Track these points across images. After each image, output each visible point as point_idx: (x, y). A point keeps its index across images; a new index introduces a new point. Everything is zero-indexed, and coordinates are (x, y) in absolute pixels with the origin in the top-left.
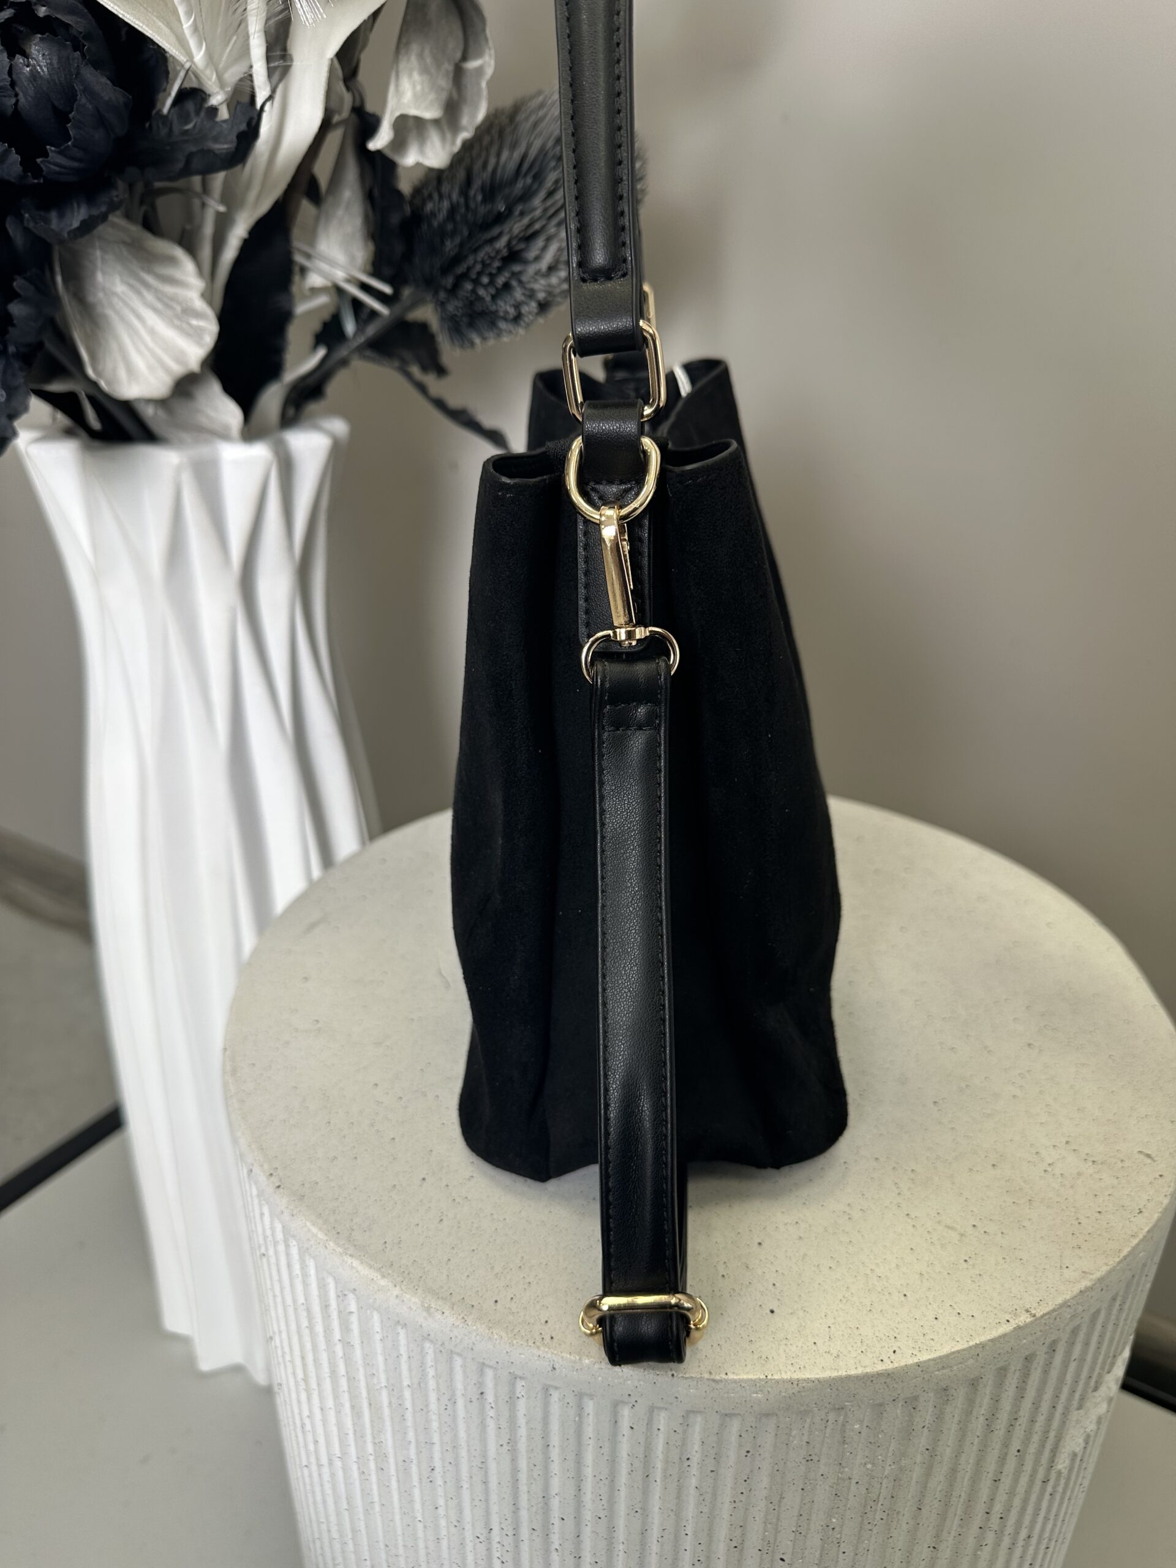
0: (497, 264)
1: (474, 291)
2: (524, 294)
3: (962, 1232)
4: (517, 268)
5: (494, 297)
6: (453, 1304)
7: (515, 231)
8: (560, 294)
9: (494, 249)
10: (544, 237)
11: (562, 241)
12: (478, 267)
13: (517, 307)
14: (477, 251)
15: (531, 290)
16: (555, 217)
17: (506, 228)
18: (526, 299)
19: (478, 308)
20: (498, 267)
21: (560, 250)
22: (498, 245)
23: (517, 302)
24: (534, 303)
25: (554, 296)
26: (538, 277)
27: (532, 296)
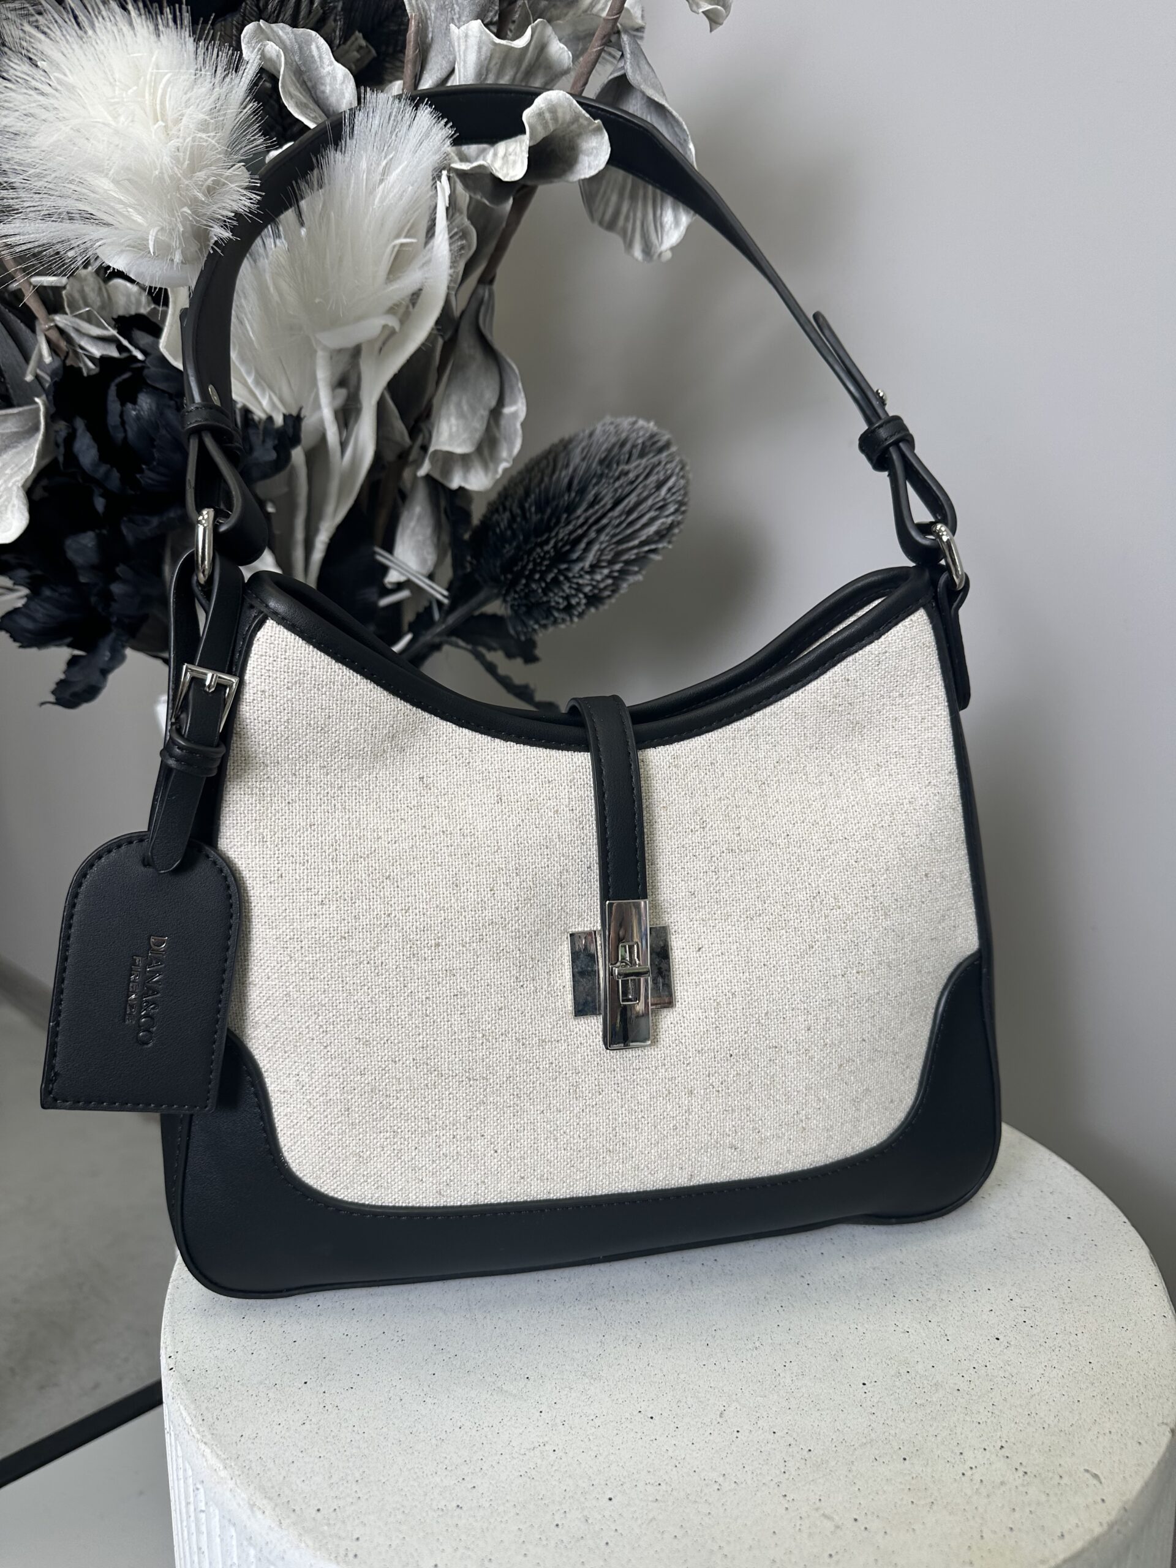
0: (546, 563)
1: (527, 585)
2: (570, 587)
3: (840, 1523)
4: (563, 566)
5: (545, 591)
6: (276, 1505)
7: (561, 536)
8: (605, 588)
9: (542, 550)
10: (585, 540)
11: (602, 543)
12: (530, 566)
13: (567, 598)
14: (530, 552)
15: (577, 584)
16: (597, 523)
17: (553, 534)
18: (573, 592)
19: (533, 600)
20: (546, 566)
21: (602, 551)
22: (546, 548)
23: (564, 595)
24: (581, 596)
25: (601, 590)
26: (582, 573)
27: (579, 588)
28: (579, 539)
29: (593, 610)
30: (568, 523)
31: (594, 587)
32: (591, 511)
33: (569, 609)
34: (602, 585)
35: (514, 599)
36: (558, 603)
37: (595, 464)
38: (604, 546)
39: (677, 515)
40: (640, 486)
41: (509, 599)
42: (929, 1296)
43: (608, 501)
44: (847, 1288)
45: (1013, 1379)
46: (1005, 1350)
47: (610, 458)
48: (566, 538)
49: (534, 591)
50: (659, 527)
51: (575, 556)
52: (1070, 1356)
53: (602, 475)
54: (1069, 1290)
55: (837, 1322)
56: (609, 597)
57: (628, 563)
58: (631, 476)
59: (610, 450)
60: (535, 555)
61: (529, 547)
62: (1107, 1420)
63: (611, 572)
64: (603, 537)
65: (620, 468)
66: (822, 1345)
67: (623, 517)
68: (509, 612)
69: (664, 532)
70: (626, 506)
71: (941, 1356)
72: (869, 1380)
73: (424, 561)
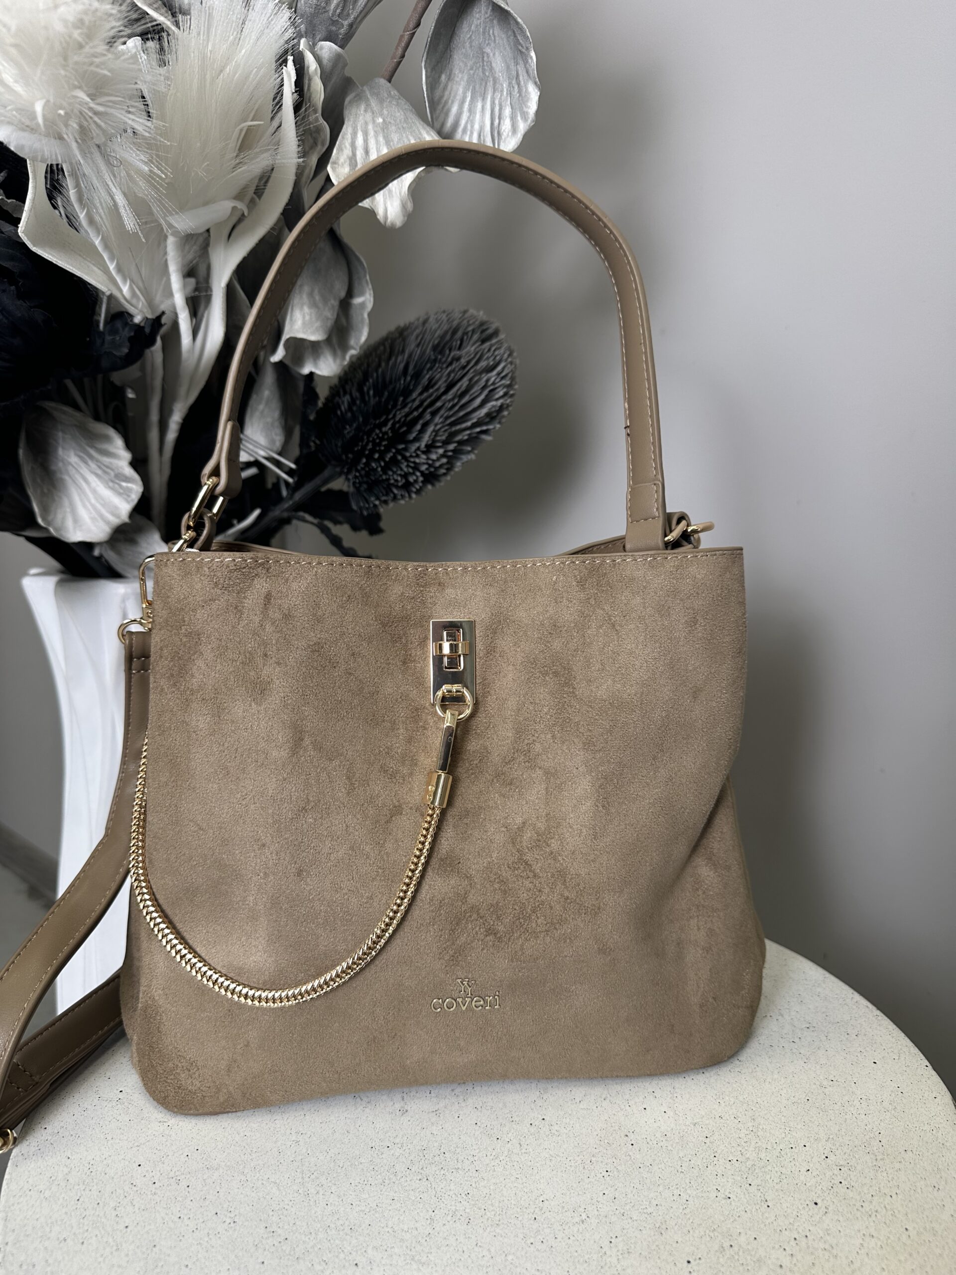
0: (384, 443)
1: (367, 464)
2: (408, 466)
4: (401, 446)
5: (385, 470)
7: (397, 419)
8: (441, 466)
9: (381, 431)
10: (421, 422)
11: (436, 425)
12: (370, 446)
13: (405, 476)
14: (369, 433)
15: (414, 462)
16: (431, 406)
17: (391, 416)
18: (411, 470)
19: (373, 478)
20: (385, 446)
21: (436, 432)
22: (384, 429)
23: (403, 473)
24: (418, 474)
25: (437, 469)
26: (419, 453)
27: (416, 467)
28: (415, 421)
29: (430, 487)
30: (404, 405)
31: (430, 466)
32: (425, 395)
33: (407, 486)
34: (437, 464)
35: (356, 477)
36: (396, 481)
37: (428, 351)
38: (438, 427)
39: (506, 398)
40: (472, 371)
41: (350, 477)
42: (748, 1156)
43: (442, 385)
44: (670, 1148)
45: (835, 1252)
46: (824, 1217)
47: (442, 345)
48: (403, 420)
49: (375, 470)
50: (490, 409)
51: (411, 437)
52: (888, 1222)
53: (435, 361)
54: (880, 1144)
55: (661, 1188)
56: (445, 474)
57: (460, 443)
58: (463, 361)
59: (442, 337)
60: (374, 435)
61: (368, 427)
63: (446, 451)
64: (437, 419)
65: (452, 354)
66: (646, 1215)
67: (456, 401)
68: (352, 489)
69: (495, 414)
70: (458, 390)
71: (762, 1226)
72: (694, 1257)
73: (273, 442)
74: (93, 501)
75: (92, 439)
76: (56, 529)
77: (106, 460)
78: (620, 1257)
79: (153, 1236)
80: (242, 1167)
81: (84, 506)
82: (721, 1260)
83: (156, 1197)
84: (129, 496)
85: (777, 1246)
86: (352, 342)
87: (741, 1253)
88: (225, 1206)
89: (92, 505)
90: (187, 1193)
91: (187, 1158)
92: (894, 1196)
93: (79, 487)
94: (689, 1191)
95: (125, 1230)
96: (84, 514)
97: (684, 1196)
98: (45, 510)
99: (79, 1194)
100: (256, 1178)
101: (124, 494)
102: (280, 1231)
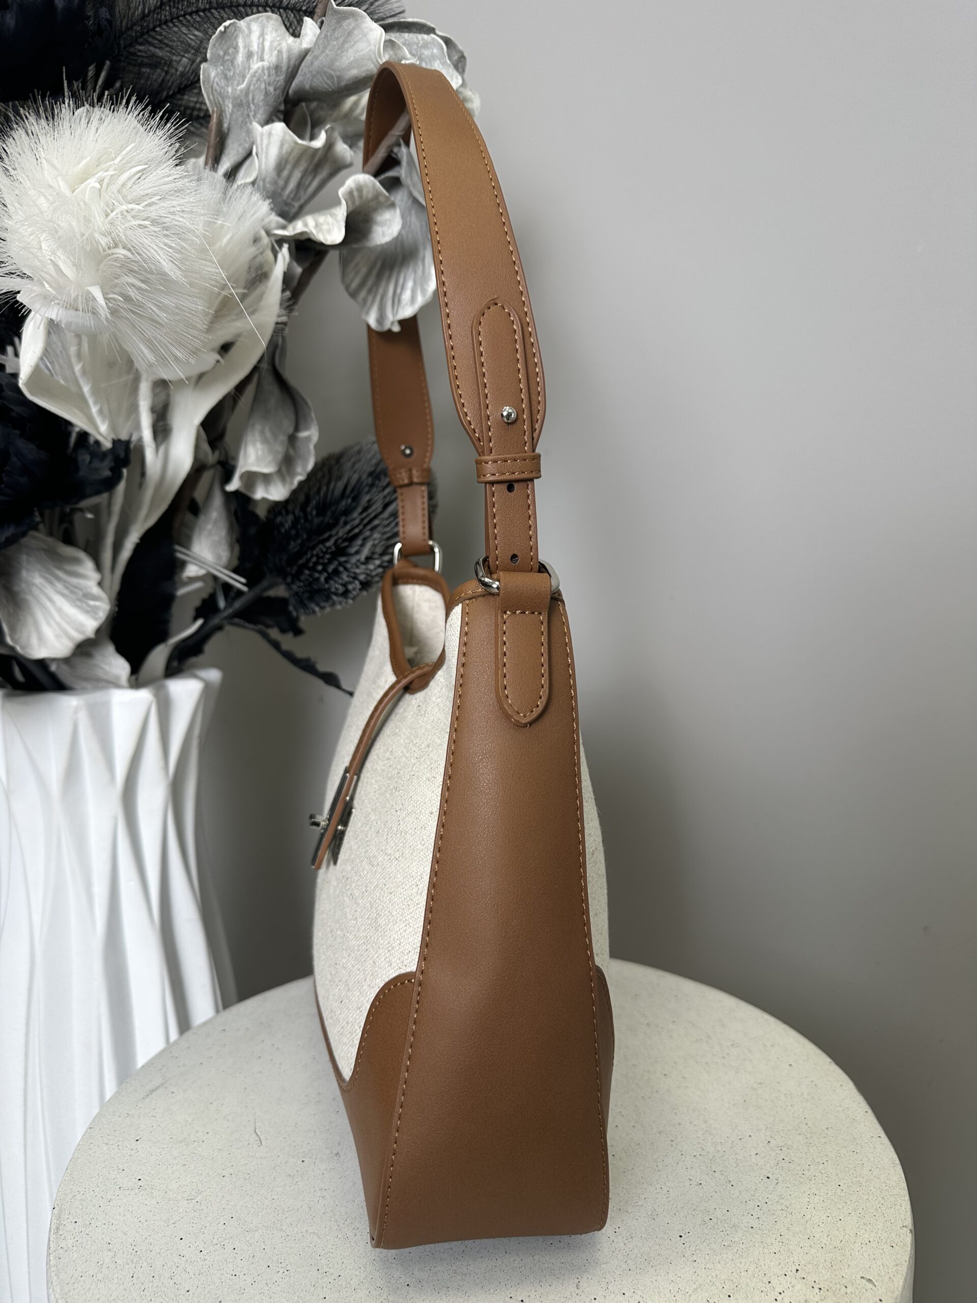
0: (328, 556)
1: (310, 576)
2: (348, 576)
4: (343, 559)
5: (327, 579)
7: (340, 534)
8: (377, 575)
9: (325, 547)
10: (362, 537)
11: (374, 540)
12: (314, 559)
13: (344, 585)
14: (313, 548)
15: (355, 573)
16: (369, 524)
17: (334, 532)
18: (351, 579)
19: (316, 587)
20: (328, 559)
21: (374, 546)
22: (328, 544)
23: (344, 582)
24: (357, 582)
25: (372, 577)
26: (358, 564)
27: (355, 577)
28: (355, 537)
29: (365, 593)
30: (346, 523)
31: (368, 575)
32: (364, 515)
33: (346, 593)
34: (374, 573)
35: (300, 587)
36: (337, 589)
37: (364, 476)
38: (376, 542)
41: (295, 587)
42: (707, 1150)
43: (378, 506)
44: (644, 1153)
45: (789, 1210)
46: (776, 1187)
47: (377, 471)
48: (344, 536)
49: (317, 580)
51: (353, 550)
52: (824, 1182)
54: (807, 1126)
55: (645, 1185)
56: (378, 582)
59: (377, 465)
60: (317, 549)
61: (312, 543)
62: (863, 1231)
63: (383, 562)
64: (376, 535)
65: (387, 479)
66: (638, 1207)
67: (391, 519)
68: (292, 597)
71: (731, 1200)
72: (684, 1232)
73: (219, 557)
74: (58, 618)
75: (59, 561)
76: (23, 648)
77: (75, 581)
78: (626, 1242)
79: (216, 1294)
80: (279, 1225)
81: (49, 624)
82: (705, 1231)
83: (207, 1262)
84: (96, 613)
85: (746, 1214)
86: (299, 469)
87: (719, 1223)
88: (275, 1259)
89: (58, 624)
90: (235, 1255)
91: (224, 1226)
92: (825, 1163)
93: (43, 607)
94: (667, 1184)
95: (187, 1293)
96: (48, 631)
97: (665, 1189)
98: (13, 629)
99: (132, 1273)
100: (295, 1232)
101: (92, 611)
102: (331, 1271)
